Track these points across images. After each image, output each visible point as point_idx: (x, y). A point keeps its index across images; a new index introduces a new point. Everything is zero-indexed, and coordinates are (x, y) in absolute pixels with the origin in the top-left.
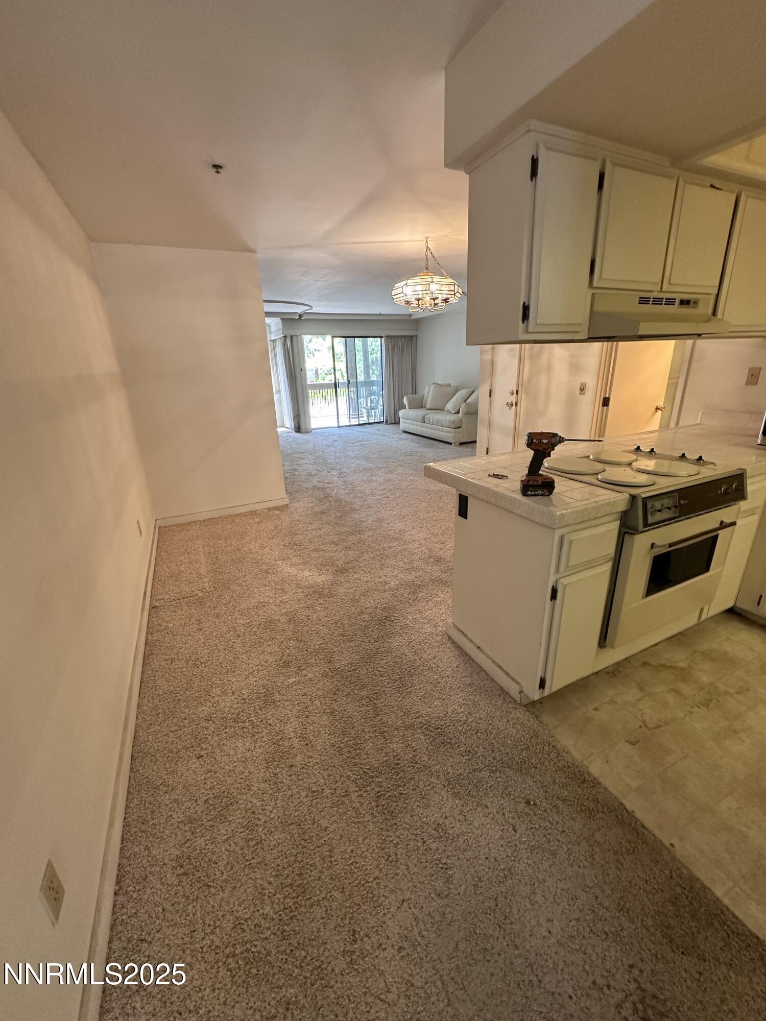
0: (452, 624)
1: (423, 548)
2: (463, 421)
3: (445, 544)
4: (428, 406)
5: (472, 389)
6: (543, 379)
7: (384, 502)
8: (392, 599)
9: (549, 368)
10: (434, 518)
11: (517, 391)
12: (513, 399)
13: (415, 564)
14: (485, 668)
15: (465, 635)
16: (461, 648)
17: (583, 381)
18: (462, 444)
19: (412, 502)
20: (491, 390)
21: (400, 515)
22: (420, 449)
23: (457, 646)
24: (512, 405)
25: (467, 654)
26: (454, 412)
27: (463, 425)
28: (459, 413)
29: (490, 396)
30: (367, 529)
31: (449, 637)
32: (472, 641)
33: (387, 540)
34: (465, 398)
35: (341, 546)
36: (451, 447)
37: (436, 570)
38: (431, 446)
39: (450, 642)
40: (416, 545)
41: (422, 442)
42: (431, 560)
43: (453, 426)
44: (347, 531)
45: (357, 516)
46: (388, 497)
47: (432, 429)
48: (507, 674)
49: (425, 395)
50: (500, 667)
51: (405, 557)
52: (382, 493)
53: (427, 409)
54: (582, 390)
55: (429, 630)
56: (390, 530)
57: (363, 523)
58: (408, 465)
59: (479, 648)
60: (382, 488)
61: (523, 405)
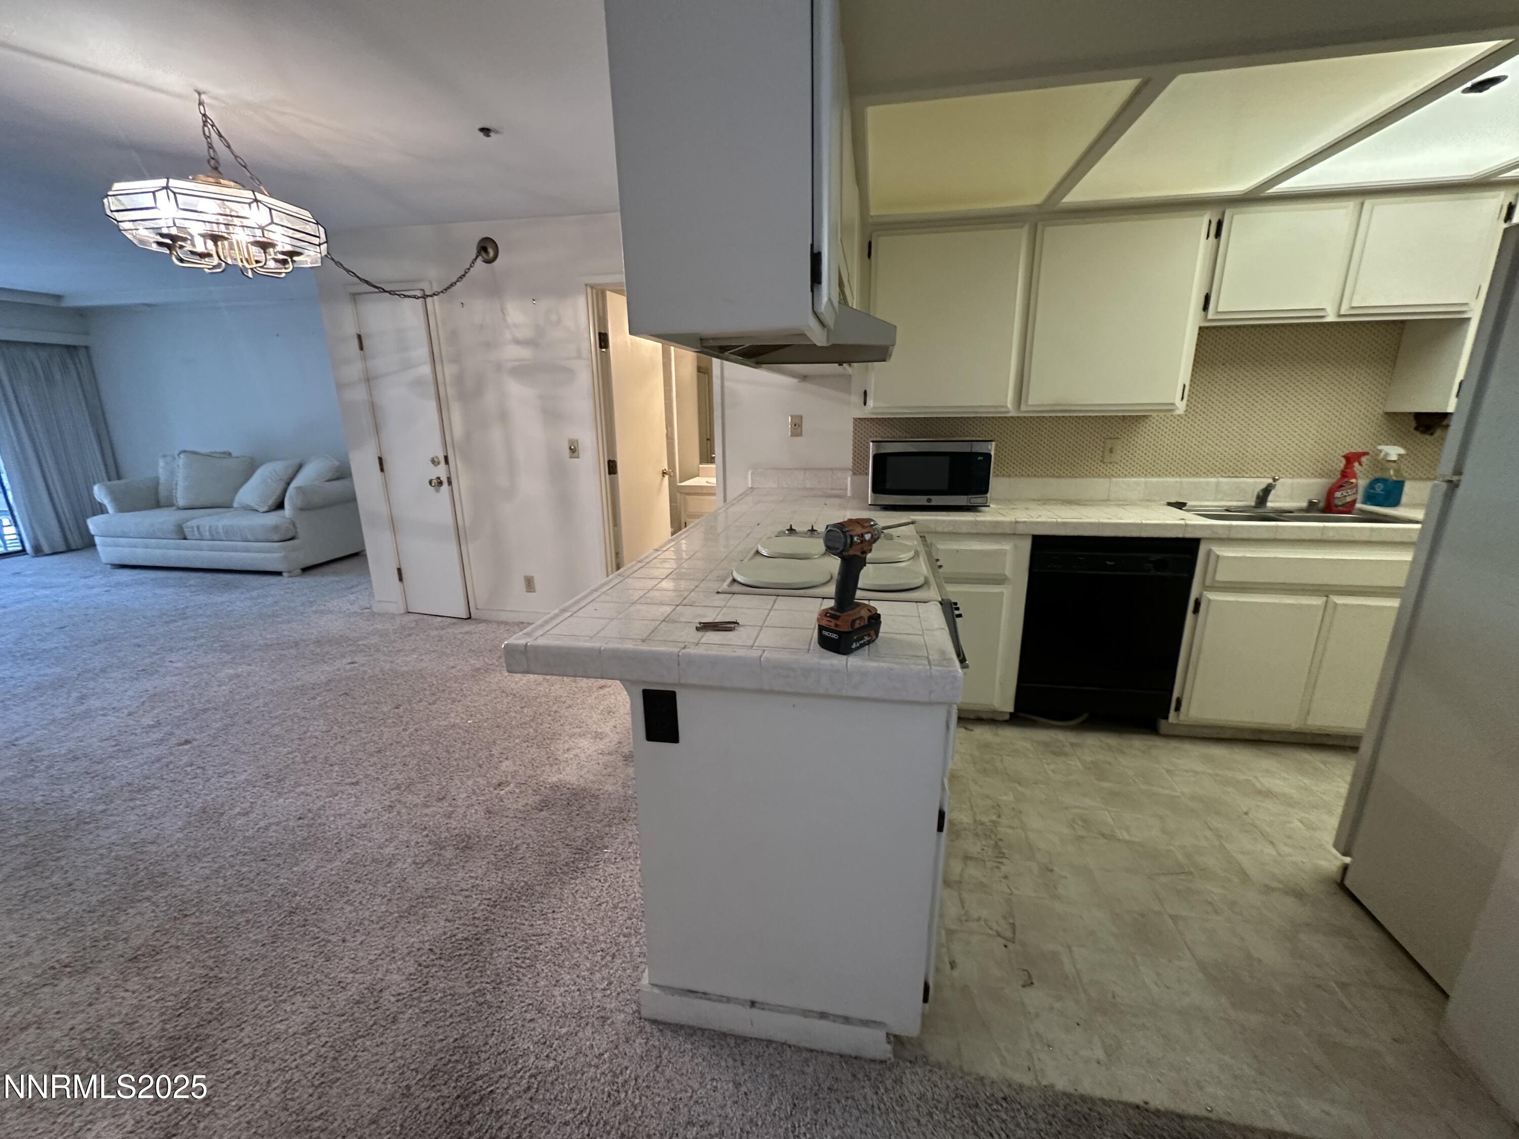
0: (656, 991)
1: (403, 835)
2: (298, 526)
3: (449, 797)
4: (181, 502)
5: (297, 461)
6: (496, 435)
7: (185, 759)
8: (431, 1029)
9: (504, 416)
10: (371, 748)
11: (446, 459)
12: (441, 471)
13: (418, 885)
14: (780, 1037)
15: (705, 995)
16: (703, 1030)
17: (574, 436)
18: (306, 570)
19: (277, 730)
20: (380, 459)
21: (267, 776)
22: (202, 598)
23: (691, 1031)
24: (440, 483)
25: (724, 1035)
26: (266, 509)
27: (299, 530)
28: (280, 506)
29: (382, 470)
30: (183, 859)
31: (654, 1022)
32: (728, 1000)
33: (278, 861)
34: (286, 478)
35: (107, 967)
36: (285, 579)
37: (480, 872)
38: (227, 587)
39: (669, 1034)
40: (379, 835)
41: (192, 582)
42: (449, 853)
43: (276, 537)
44: (102, 903)
45: (108, 836)
46: (187, 742)
47: (212, 549)
48: (847, 1020)
49: (162, 479)
50: (823, 1015)
51: (375, 884)
52: (156, 735)
53: (179, 509)
54: (573, 451)
55: (602, 1043)
56: (267, 828)
57: (153, 848)
58: (191, 644)
59: (753, 1004)
60: (148, 721)
61: (463, 482)
